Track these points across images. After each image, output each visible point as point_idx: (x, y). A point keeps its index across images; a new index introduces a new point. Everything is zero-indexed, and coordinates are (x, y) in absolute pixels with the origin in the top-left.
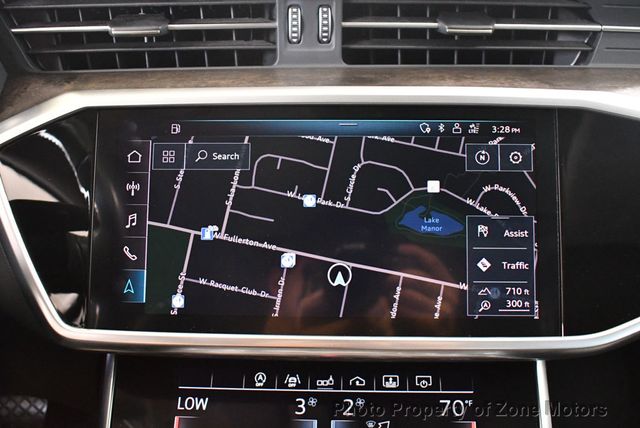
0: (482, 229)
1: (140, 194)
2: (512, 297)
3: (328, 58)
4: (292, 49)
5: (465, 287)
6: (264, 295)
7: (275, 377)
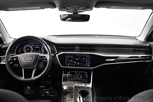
0: (87, 61)
1: (67, 59)
2: (88, 65)
4: (76, 49)
5: (85, 64)
6: (74, 65)
7: (74, 71)
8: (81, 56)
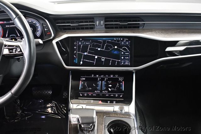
0: (122, 53)
1: (76, 48)
2: (126, 62)
3: (102, 28)
4: (97, 27)
5: (120, 61)
6: (93, 62)
7: (95, 75)
8: (108, 42)
